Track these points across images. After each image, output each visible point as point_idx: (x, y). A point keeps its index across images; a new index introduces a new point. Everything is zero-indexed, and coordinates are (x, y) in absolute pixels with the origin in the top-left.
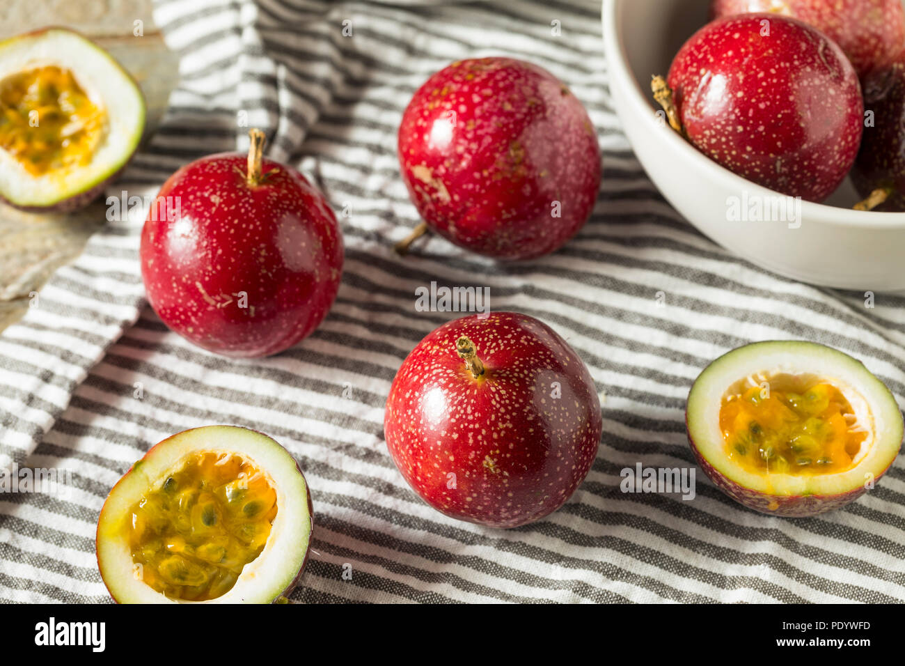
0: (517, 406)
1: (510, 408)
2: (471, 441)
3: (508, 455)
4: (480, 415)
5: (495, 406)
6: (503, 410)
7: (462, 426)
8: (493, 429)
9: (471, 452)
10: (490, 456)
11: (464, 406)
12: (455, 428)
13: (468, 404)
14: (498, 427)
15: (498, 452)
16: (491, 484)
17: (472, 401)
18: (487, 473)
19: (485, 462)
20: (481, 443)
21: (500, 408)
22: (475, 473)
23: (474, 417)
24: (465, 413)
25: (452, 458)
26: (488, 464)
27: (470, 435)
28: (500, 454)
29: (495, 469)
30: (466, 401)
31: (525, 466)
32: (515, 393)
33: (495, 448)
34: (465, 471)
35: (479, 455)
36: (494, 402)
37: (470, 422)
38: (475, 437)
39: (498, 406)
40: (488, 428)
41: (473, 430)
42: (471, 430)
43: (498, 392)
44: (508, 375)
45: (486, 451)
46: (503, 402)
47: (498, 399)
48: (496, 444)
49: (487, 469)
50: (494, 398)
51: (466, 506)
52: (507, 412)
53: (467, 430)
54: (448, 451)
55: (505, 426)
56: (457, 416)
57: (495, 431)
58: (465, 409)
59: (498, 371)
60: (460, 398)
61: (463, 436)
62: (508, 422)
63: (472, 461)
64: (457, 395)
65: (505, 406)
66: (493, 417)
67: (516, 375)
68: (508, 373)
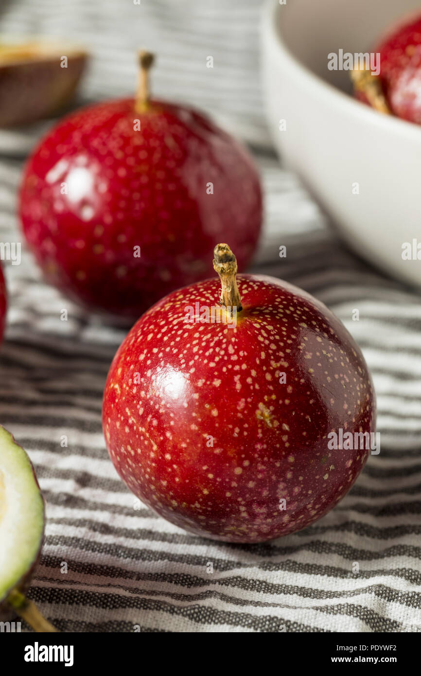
0: (289, 342)
1: (282, 344)
2: (238, 386)
3: (287, 402)
4: (246, 354)
5: (263, 343)
6: (273, 347)
7: (224, 369)
8: (264, 368)
9: (240, 400)
10: (265, 403)
11: (224, 346)
12: (216, 373)
13: (229, 343)
14: (271, 366)
15: (274, 397)
16: (267, 443)
17: (233, 340)
18: (262, 428)
19: (258, 412)
20: (252, 387)
21: (269, 344)
22: (246, 429)
23: (239, 356)
24: (227, 353)
25: (215, 413)
26: (262, 414)
27: (237, 378)
28: (277, 400)
29: (272, 422)
30: (225, 341)
31: (308, 417)
32: (284, 329)
33: (270, 393)
34: (234, 427)
35: (250, 403)
36: (261, 339)
37: (234, 363)
38: (243, 381)
39: (267, 342)
40: (258, 368)
41: (241, 372)
42: (237, 373)
43: (263, 327)
44: (271, 311)
45: (258, 397)
46: (272, 338)
47: (265, 335)
48: (271, 388)
49: (262, 421)
50: (260, 334)
51: (234, 484)
52: (279, 349)
53: (232, 373)
54: (210, 403)
55: (278, 365)
56: (217, 359)
57: (268, 371)
58: (226, 350)
59: (258, 308)
60: (216, 339)
61: (228, 380)
62: (282, 359)
63: (242, 412)
64: (212, 336)
65: (276, 342)
66: (263, 355)
67: (281, 311)
68: (271, 309)
